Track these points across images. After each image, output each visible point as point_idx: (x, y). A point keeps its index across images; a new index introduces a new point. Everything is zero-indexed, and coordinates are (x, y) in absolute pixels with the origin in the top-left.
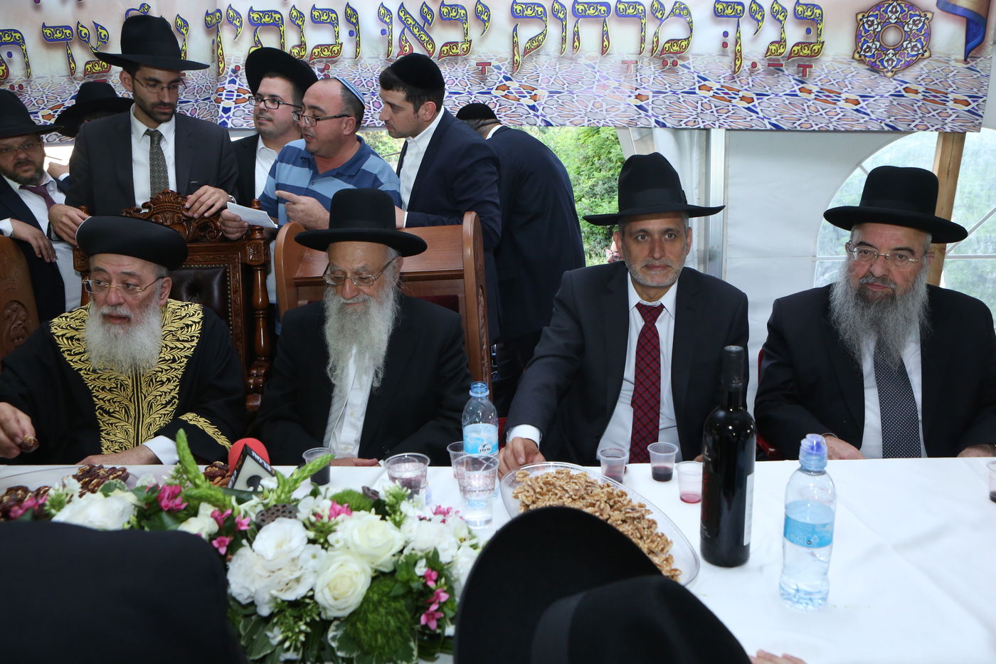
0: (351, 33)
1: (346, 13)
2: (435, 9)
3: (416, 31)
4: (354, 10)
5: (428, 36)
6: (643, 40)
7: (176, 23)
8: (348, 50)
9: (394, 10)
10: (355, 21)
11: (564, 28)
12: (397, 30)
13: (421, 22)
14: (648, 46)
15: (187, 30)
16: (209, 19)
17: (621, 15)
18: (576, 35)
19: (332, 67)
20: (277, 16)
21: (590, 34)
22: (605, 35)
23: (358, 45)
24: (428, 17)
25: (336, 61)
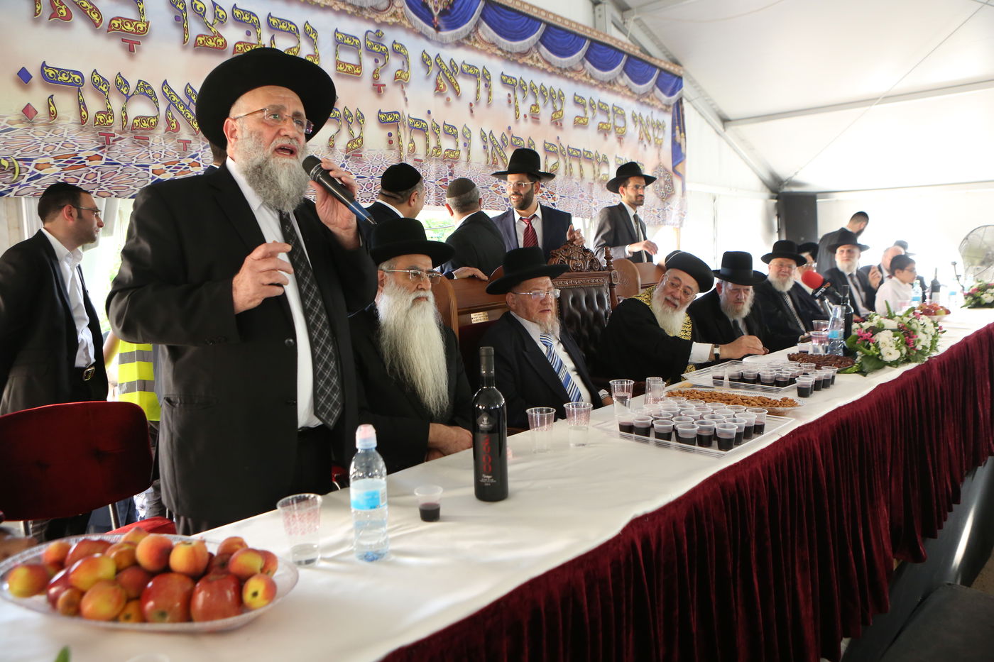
0: (465, 145)
1: (463, 130)
2: (509, 138)
3: (498, 149)
4: (469, 130)
5: (504, 154)
6: (594, 172)
7: (356, 114)
8: (463, 156)
9: (488, 135)
10: (468, 137)
11: (565, 162)
12: (490, 148)
13: (501, 145)
14: (596, 175)
15: (363, 121)
16: (382, 116)
17: (585, 158)
18: (570, 165)
19: (455, 165)
20: (424, 124)
21: (575, 165)
22: (581, 166)
23: (469, 153)
24: (505, 142)
25: (457, 162)
